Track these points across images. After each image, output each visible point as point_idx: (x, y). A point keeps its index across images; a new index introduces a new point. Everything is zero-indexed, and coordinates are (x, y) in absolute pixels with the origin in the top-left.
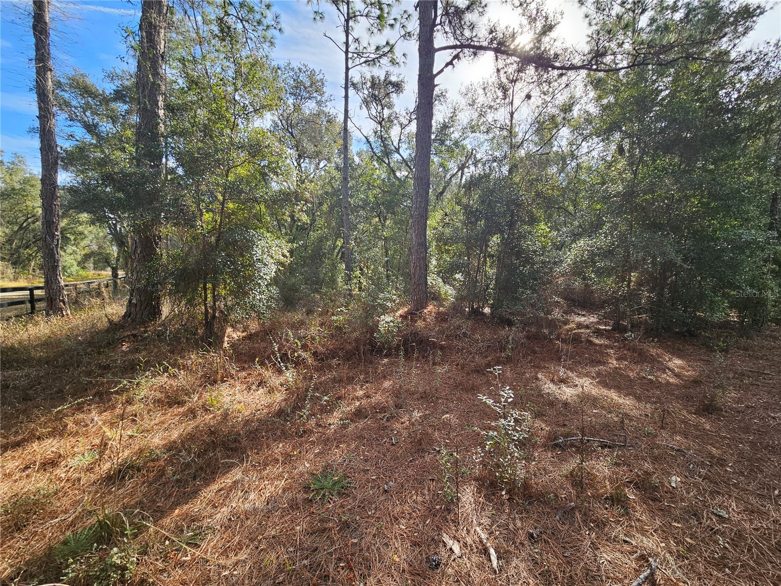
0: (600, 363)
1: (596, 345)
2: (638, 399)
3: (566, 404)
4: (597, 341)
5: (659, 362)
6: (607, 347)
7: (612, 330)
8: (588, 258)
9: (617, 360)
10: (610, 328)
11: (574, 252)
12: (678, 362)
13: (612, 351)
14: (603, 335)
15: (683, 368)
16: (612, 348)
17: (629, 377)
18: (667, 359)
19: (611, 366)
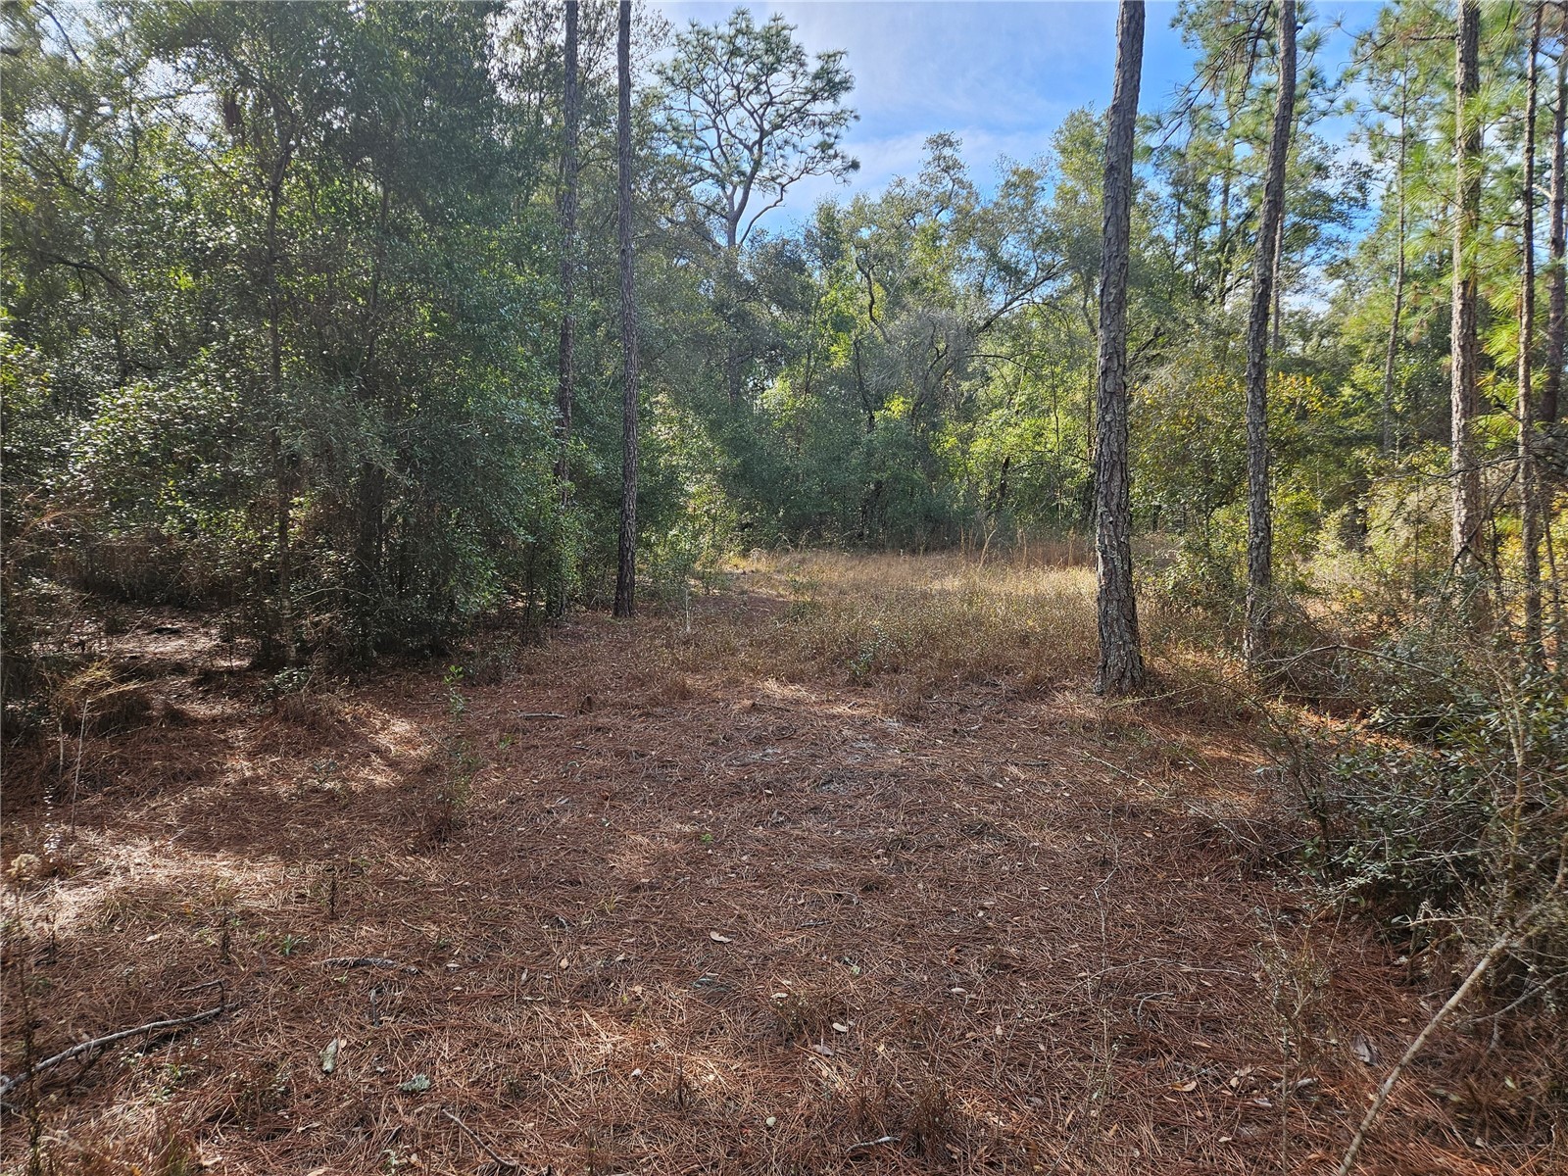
0: (197, 776)
1: (196, 722)
2: (288, 855)
3: (52, 949)
4: (199, 709)
5: (356, 737)
6: (228, 721)
7: (253, 667)
8: (155, 447)
9: (251, 756)
10: (246, 663)
11: (104, 423)
12: (401, 727)
13: (241, 733)
14: (221, 687)
15: (409, 741)
16: (242, 723)
17: (275, 796)
18: (378, 725)
19: (231, 778)
